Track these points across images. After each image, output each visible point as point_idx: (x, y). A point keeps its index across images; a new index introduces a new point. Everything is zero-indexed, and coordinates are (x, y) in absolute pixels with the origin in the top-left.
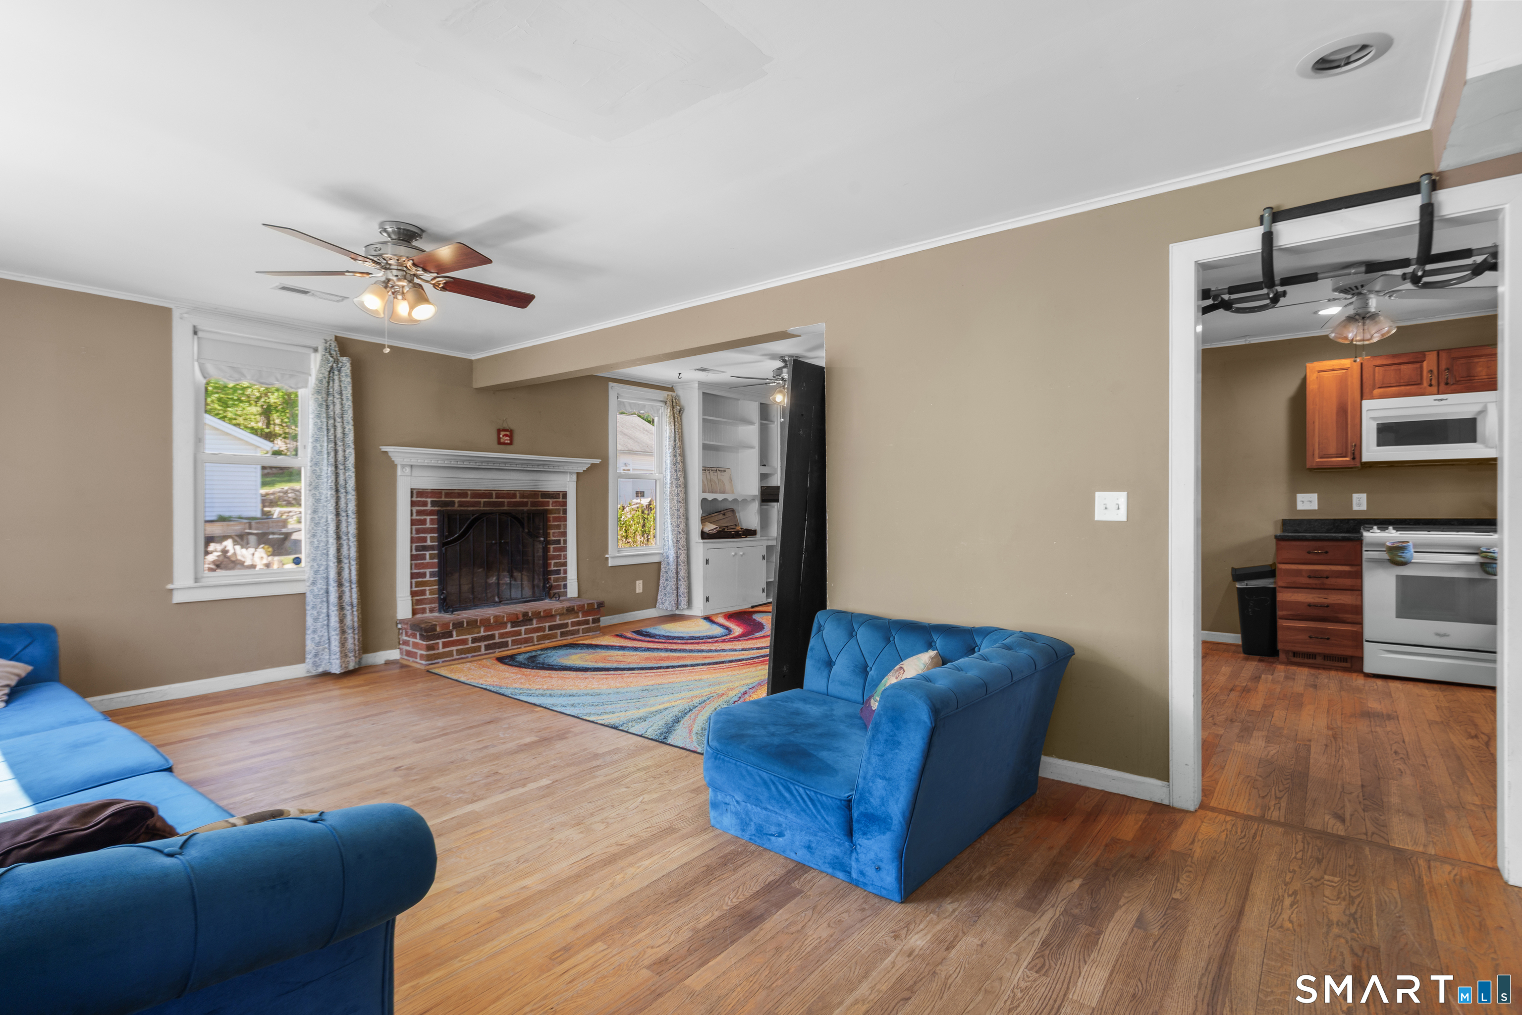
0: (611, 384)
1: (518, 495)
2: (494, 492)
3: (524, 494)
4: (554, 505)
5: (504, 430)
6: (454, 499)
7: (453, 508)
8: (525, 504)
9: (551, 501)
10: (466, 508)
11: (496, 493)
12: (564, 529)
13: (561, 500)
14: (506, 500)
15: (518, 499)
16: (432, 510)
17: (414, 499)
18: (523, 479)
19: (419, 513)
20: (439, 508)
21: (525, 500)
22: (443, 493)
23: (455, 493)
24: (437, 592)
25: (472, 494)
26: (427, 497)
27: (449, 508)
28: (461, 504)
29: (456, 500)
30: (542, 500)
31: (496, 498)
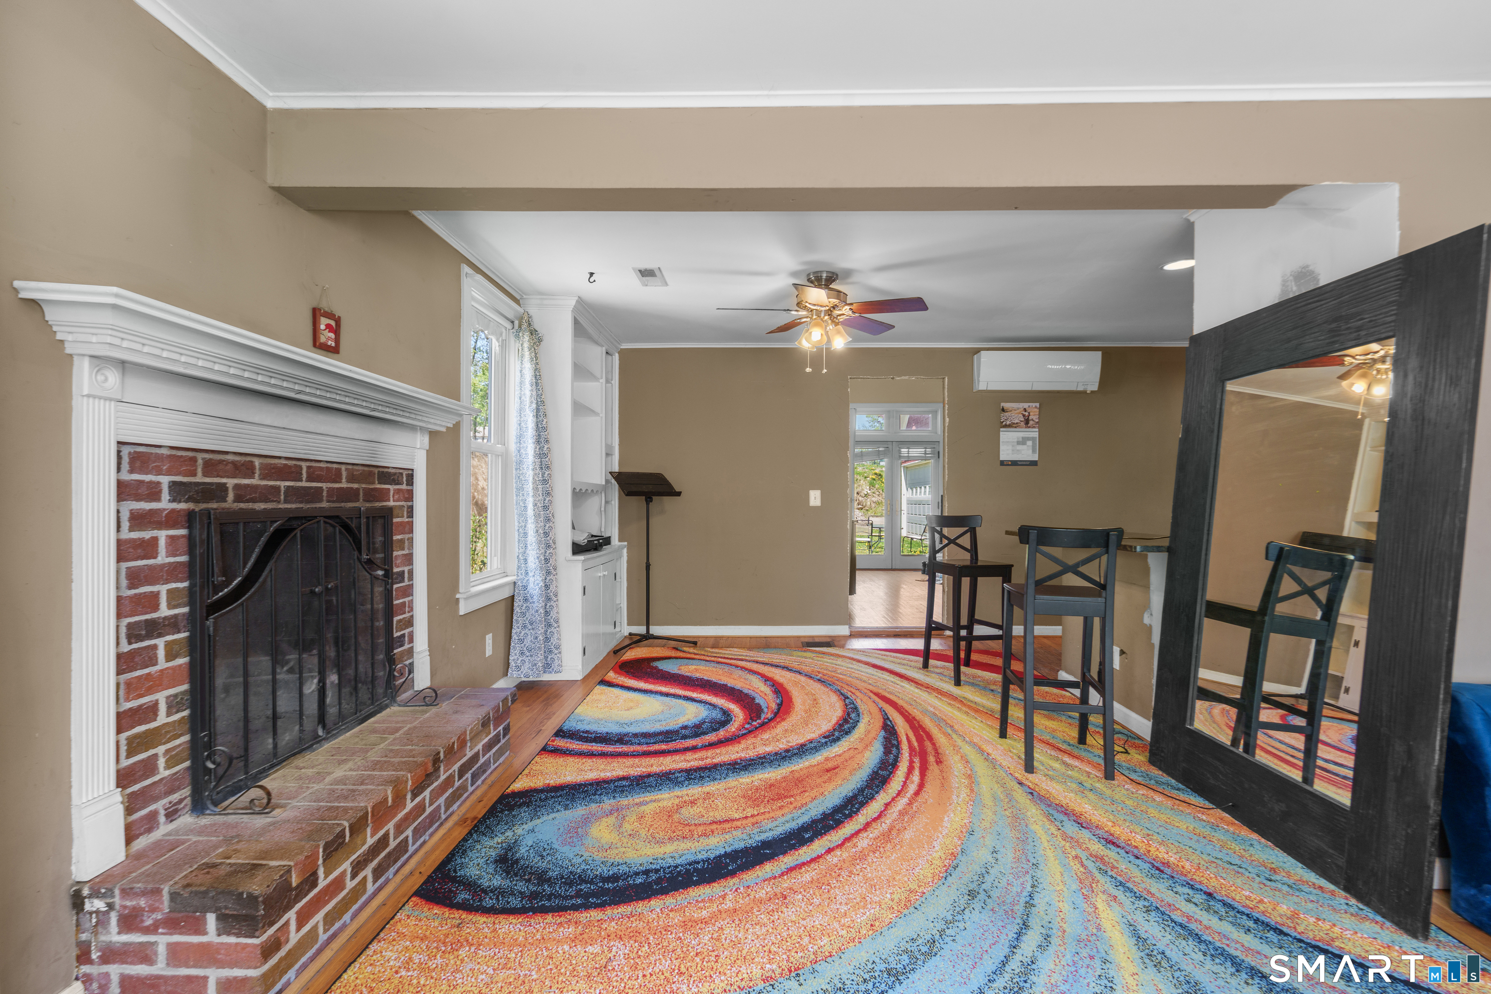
0: (463, 269)
1: (344, 474)
2: (304, 465)
3: (354, 472)
4: (396, 497)
5: (329, 315)
6: (224, 480)
7: (223, 505)
8: (354, 495)
9: (391, 488)
10: (250, 505)
11: (309, 467)
12: (409, 549)
13: (404, 487)
14: (324, 485)
15: (344, 485)
16: (173, 511)
17: (126, 476)
18: (357, 437)
19: (139, 520)
20: (190, 506)
21: (355, 486)
22: (200, 462)
23: (227, 462)
25: (263, 467)
26: (159, 473)
27: (214, 505)
28: (242, 494)
29: (231, 482)
30: (379, 486)
31: (309, 479)
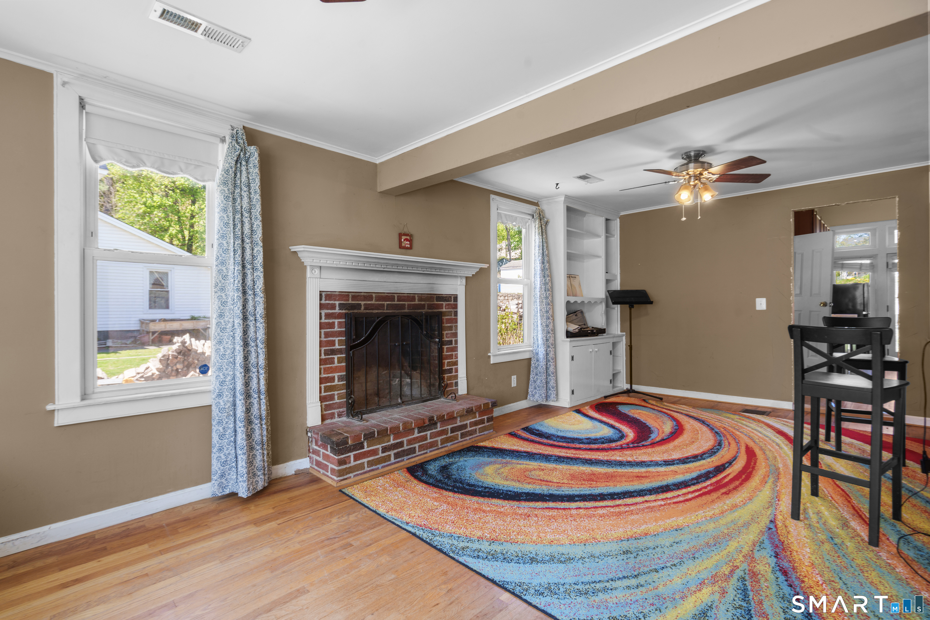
0: (492, 196)
1: (417, 298)
2: (396, 295)
3: (422, 297)
4: (447, 307)
5: (405, 235)
6: (360, 302)
7: (360, 311)
8: (423, 307)
9: (444, 303)
10: (371, 311)
11: (398, 296)
12: (454, 331)
13: (452, 302)
14: (406, 303)
15: (417, 302)
16: (340, 313)
17: (323, 302)
18: (422, 282)
19: (328, 316)
20: (347, 311)
21: (423, 303)
22: (350, 296)
23: (361, 296)
24: (345, 396)
25: (376, 297)
26: (335, 300)
27: (356, 311)
28: (367, 307)
29: (363, 303)
30: (437, 303)
31: (398, 301)
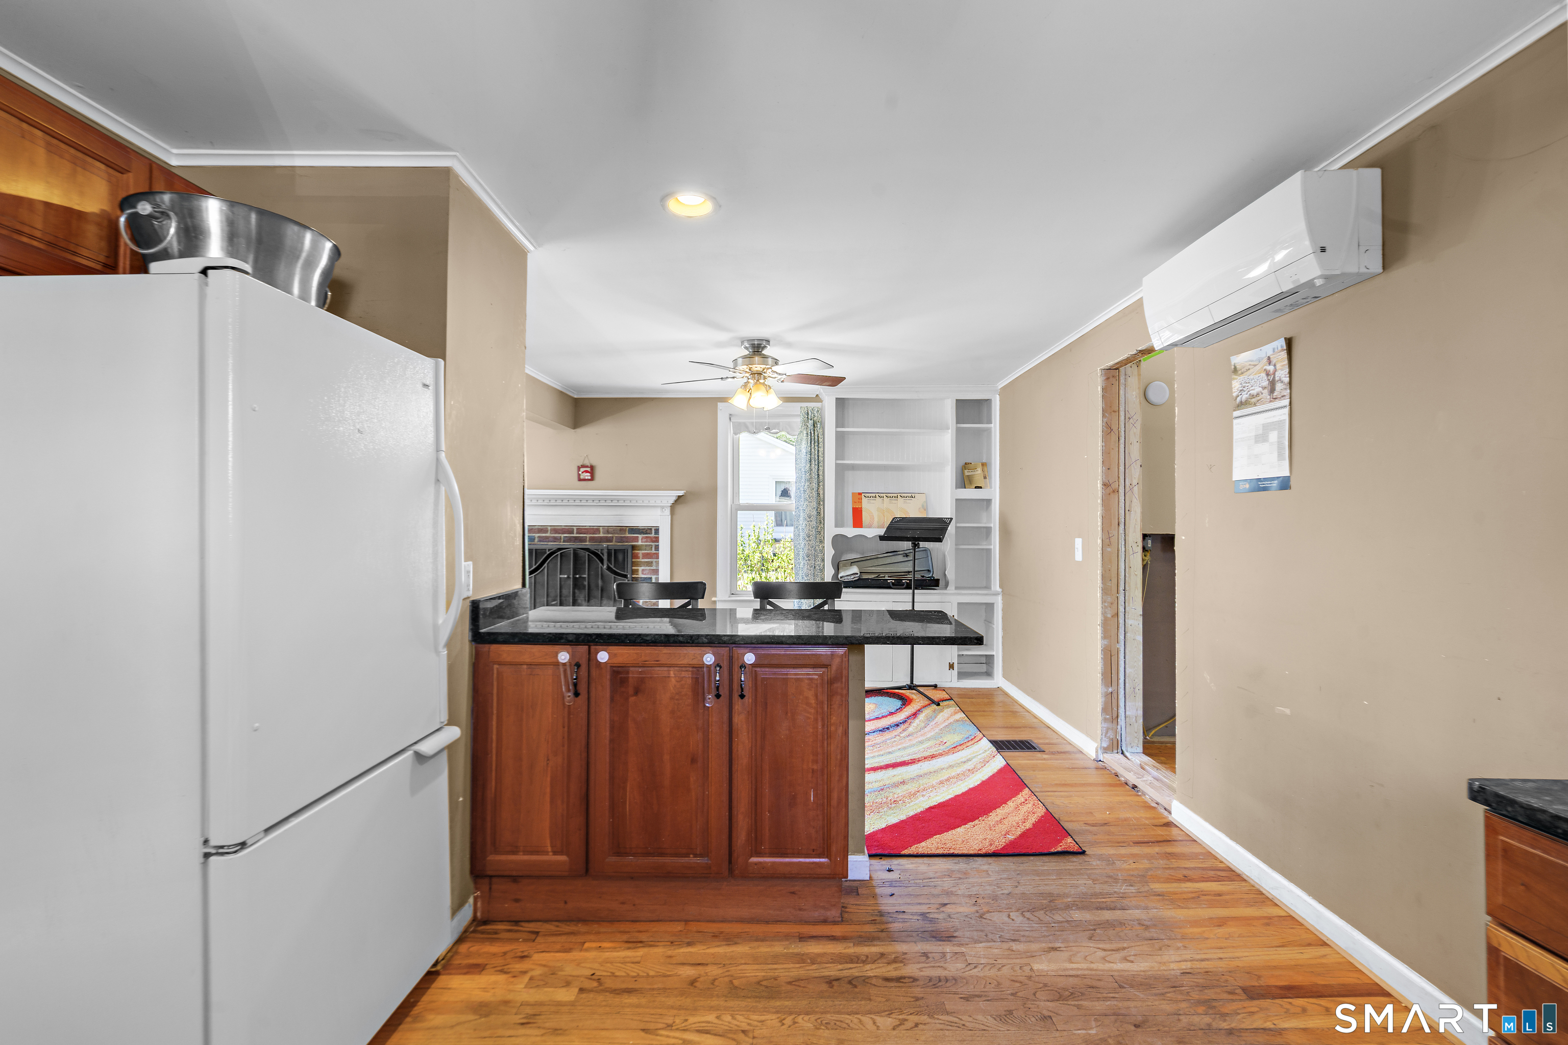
0: (720, 404)
1: (601, 530)
2: (575, 528)
3: (608, 529)
4: (644, 540)
5: (583, 466)
8: (609, 540)
9: (640, 536)
11: (577, 529)
12: (656, 567)
13: (653, 535)
14: (588, 536)
15: (601, 535)
18: (606, 514)
21: (611, 535)
23: (535, 529)
25: (551, 530)
28: (541, 539)
29: (537, 535)
30: (628, 535)
31: (577, 533)
